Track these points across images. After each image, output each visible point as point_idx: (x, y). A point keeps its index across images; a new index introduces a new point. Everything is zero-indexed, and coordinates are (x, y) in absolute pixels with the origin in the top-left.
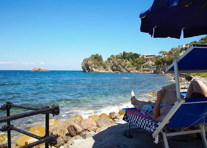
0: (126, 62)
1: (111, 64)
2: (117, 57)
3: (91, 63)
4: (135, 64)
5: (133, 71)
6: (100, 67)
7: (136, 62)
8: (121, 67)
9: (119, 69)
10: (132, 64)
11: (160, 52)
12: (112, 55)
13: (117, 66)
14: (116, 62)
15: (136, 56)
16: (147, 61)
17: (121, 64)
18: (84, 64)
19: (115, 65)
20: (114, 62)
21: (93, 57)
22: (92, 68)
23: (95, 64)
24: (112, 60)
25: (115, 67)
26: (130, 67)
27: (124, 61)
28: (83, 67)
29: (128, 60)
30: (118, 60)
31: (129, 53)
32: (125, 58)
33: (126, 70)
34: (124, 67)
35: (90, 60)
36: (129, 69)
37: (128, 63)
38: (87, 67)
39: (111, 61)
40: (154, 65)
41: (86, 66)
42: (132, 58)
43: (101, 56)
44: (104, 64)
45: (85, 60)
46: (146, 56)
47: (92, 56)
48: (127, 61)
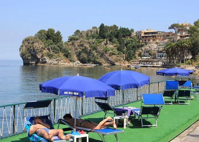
0: (106, 44)
1: (76, 49)
2: (89, 35)
3: (41, 46)
4: (124, 48)
5: (120, 63)
6: (58, 55)
7: (126, 45)
8: (96, 54)
9: (92, 59)
10: (118, 49)
11: (172, 27)
12: (78, 31)
13: (89, 53)
14: (87, 46)
15: (126, 32)
16: (146, 44)
17: (96, 49)
18: (24, 48)
19: (85, 50)
20: (82, 45)
21: (43, 34)
22: (42, 56)
23: (49, 49)
24: (79, 41)
25: (84, 55)
26: (114, 54)
27: (103, 43)
28: (22, 55)
29: (110, 40)
30: (90, 40)
31: (111, 27)
32: (104, 37)
33: (107, 60)
34: (102, 55)
35: (38, 42)
36: (112, 58)
37: (110, 46)
38: (32, 55)
39: (77, 43)
40: (161, 52)
41: (30, 53)
42: (117, 37)
43: (59, 33)
44: (65, 50)
45: (27, 40)
46: (145, 33)
47: (40, 32)
48: (108, 42)
